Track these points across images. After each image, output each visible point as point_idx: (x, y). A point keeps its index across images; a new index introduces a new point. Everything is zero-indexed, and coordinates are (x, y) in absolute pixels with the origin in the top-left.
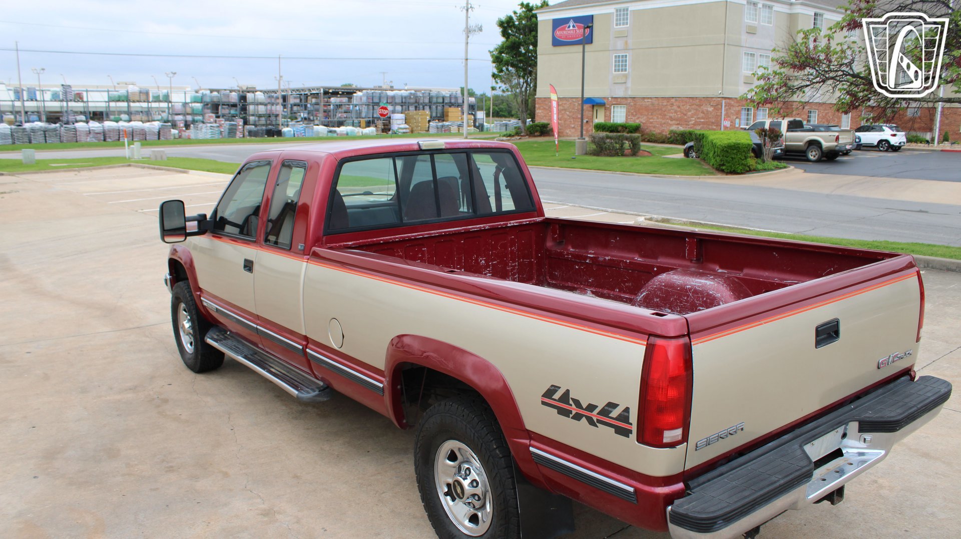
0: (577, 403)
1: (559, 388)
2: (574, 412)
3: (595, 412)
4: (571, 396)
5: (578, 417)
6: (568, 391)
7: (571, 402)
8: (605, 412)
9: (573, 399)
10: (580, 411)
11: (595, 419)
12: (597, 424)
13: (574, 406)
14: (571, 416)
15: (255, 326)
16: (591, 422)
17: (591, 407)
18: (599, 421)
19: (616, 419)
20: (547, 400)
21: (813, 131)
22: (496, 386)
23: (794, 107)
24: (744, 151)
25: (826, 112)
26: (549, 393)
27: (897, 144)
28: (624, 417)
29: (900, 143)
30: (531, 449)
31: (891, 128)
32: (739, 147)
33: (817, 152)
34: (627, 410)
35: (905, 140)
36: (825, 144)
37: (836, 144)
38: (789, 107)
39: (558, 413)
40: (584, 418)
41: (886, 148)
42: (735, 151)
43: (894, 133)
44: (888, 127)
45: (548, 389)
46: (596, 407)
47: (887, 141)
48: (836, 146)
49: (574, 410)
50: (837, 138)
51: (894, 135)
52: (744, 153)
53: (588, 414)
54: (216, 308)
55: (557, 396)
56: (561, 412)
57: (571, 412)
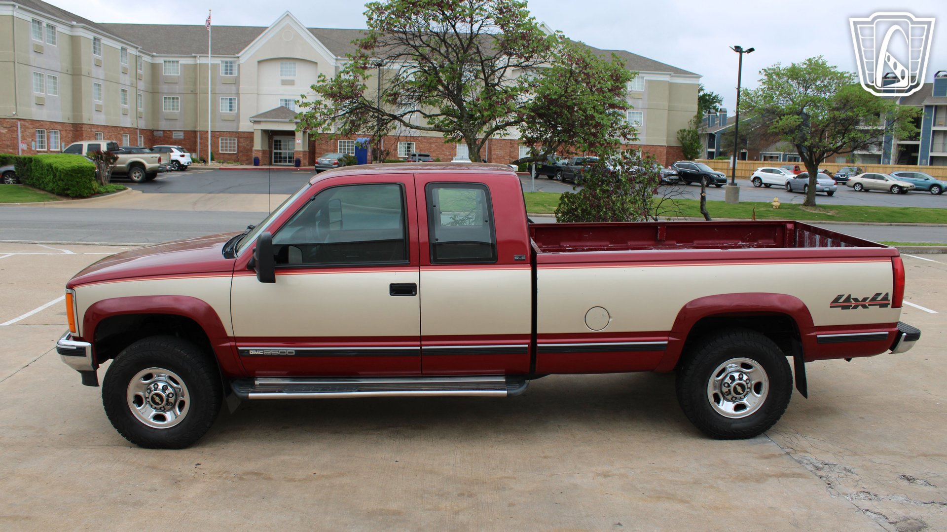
0: (856, 300)
1: (844, 295)
2: (853, 305)
3: (867, 301)
4: (851, 297)
5: (856, 307)
6: (850, 295)
7: (852, 300)
8: (874, 299)
10: (858, 303)
11: (867, 305)
12: (869, 307)
13: (853, 302)
14: (851, 308)
15: (419, 348)
16: (864, 307)
17: (865, 299)
18: (869, 305)
19: (881, 300)
20: (834, 304)
21: (130, 153)
22: (800, 306)
23: (83, 129)
24: (89, 175)
25: (110, 134)
26: (836, 300)
27: (186, 164)
28: (886, 298)
29: (188, 163)
30: (818, 336)
31: (178, 149)
32: (83, 171)
33: (140, 173)
34: (887, 294)
35: (190, 160)
36: (148, 166)
37: (158, 165)
38: (79, 129)
39: (842, 309)
40: (860, 306)
41: (177, 168)
42: (79, 175)
43: (183, 154)
44: (176, 148)
45: (836, 298)
46: (869, 298)
47: (177, 162)
48: (159, 167)
49: (853, 303)
50: (160, 160)
51: (183, 156)
52: (89, 177)
53: (863, 303)
54: (294, 351)
55: (841, 300)
56: (844, 308)
57: (851, 306)
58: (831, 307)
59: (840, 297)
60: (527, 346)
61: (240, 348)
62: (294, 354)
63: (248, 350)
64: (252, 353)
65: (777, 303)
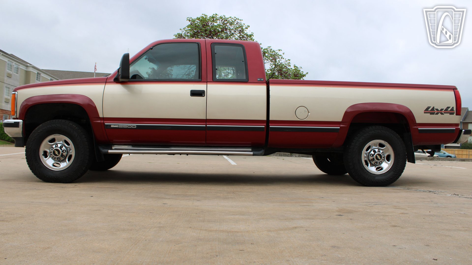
0: (437, 110)
1: (431, 107)
2: (436, 113)
3: (443, 111)
4: (435, 108)
5: (437, 114)
6: (434, 107)
7: (435, 110)
8: (446, 110)
9: (435, 109)
10: (438, 112)
11: (443, 113)
13: (436, 111)
14: (435, 114)
15: (205, 126)
16: (442, 114)
17: (442, 110)
18: (444, 113)
19: (450, 111)
20: (426, 112)
28: (452, 109)
30: (419, 129)
40: (439, 113)
45: (427, 108)
46: (444, 109)
53: (441, 112)
54: (136, 126)
55: (430, 109)
56: (431, 114)
57: (435, 113)
58: (424, 113)
59: (429, 108)
60: (264, 126)
61: (106, 124)
62: (136, 127)
63: (110, 125)
64: (112, 126)
65: (397, 109)
